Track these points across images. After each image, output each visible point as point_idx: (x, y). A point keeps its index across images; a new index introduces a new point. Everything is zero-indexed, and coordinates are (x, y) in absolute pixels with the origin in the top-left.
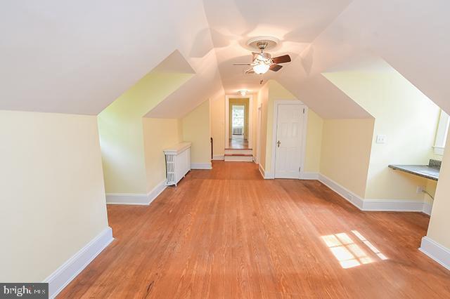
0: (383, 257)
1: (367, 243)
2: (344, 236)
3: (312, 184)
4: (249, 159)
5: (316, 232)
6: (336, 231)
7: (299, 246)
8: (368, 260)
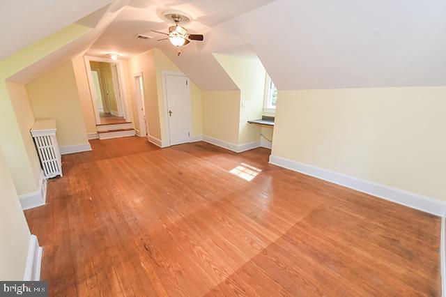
0: (260, 171)
1: (251, 167)
2: (240, 168)
3: (201, 144)
4: (132, 134)
5: (225, 171)
6: (234, 167)
7: (223, 180)
8: (256, 174)
